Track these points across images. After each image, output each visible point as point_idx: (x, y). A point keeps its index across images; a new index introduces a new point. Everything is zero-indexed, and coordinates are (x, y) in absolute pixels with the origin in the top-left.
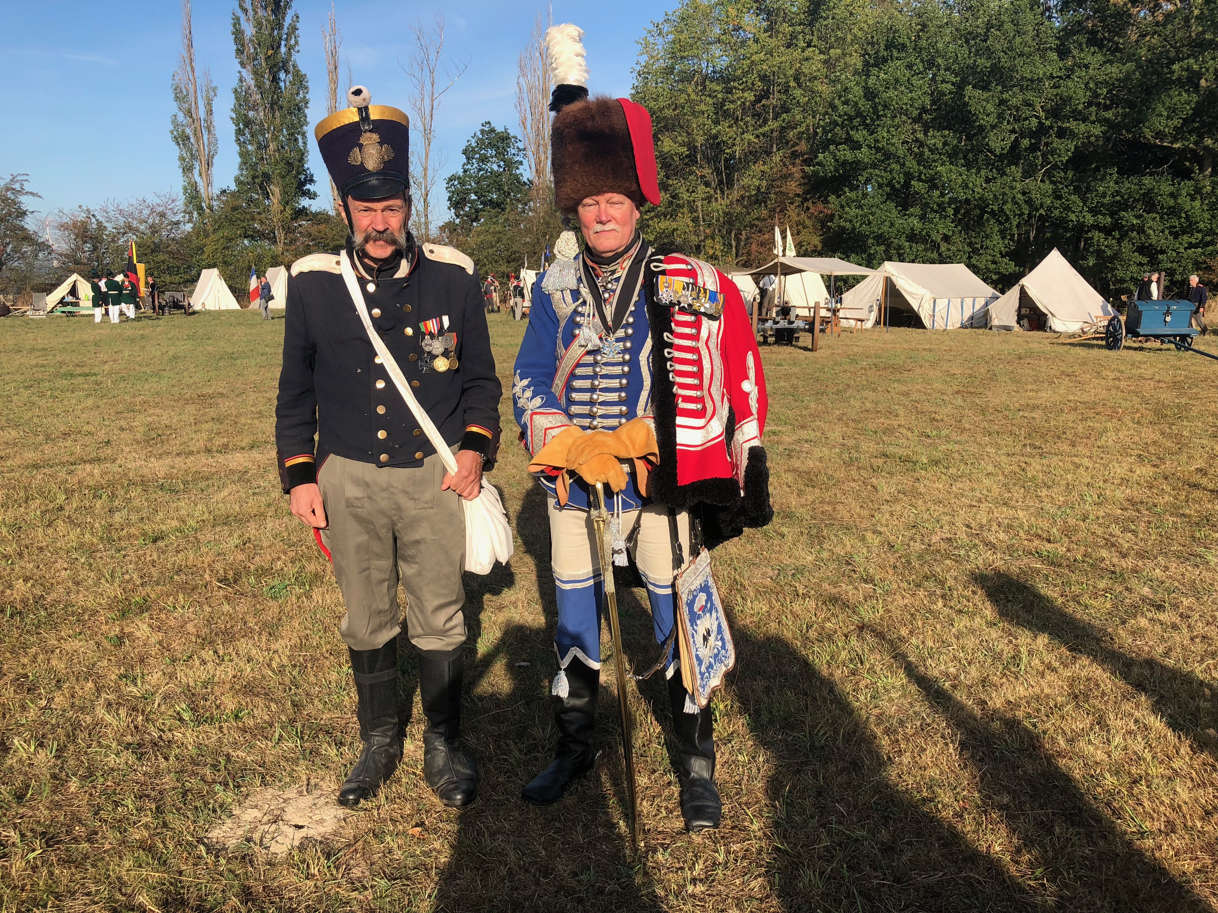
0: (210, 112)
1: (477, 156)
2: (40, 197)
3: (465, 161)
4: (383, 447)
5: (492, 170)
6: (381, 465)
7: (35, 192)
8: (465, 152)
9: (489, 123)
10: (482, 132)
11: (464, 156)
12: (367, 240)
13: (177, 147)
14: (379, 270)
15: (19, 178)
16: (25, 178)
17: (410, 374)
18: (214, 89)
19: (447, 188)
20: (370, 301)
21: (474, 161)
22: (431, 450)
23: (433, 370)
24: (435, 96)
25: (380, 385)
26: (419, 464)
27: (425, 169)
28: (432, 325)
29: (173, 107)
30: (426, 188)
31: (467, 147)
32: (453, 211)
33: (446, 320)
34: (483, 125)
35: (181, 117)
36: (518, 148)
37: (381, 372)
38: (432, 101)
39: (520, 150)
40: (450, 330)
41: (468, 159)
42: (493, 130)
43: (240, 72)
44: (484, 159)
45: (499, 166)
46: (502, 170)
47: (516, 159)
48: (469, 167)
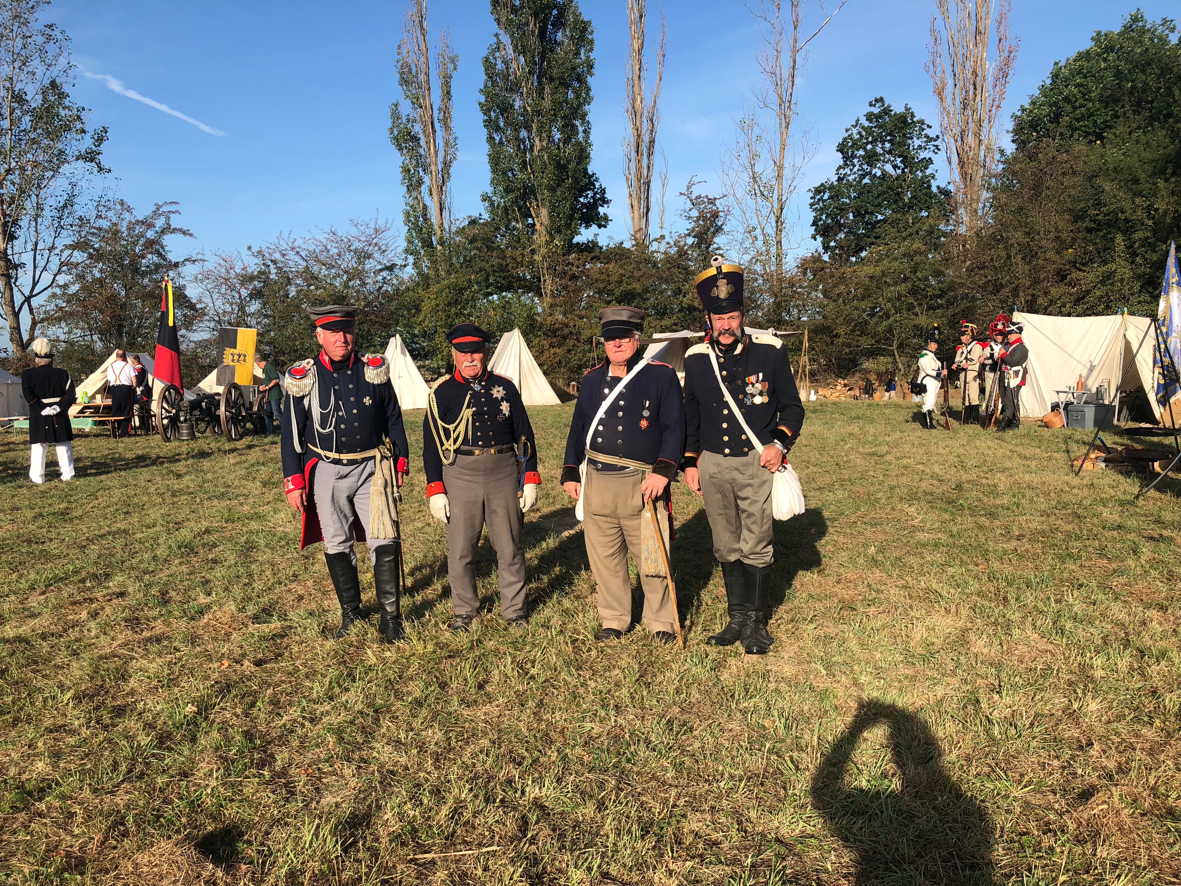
0: (448, 95)
1: (861, 152)
2: (191, 235)
3: (841, 163)
4: (727, 445)
5: (884, 174)
6: (726, 455)
7: (185, 228)
8: (842, 149)
9: (881, 100)
10: (869, 117)
11: (840, 155)
12: (719, 334)
13: (398, 153)
14: (726, 351)
15: (165, 209)
16: (173, 208)
17: (740, 404)
18: (453, 61)
19: (812, 205)
20: (721, 367)
21: (855, 161)
22: (752, 447)
23: (753, 404)
24: (798, 46)
25: (726, 412)
26: (746, 454)
27: (780, 168)
28: (753, 379)
29: (397, 93)
30: (779, 200)
31: (845, 139)
32: (819, 239)
33: (761, 375)
34: (871, 105)
35: (406, 108)
36: (927, 136)
37: (727, 406)
38: (795, 51)
39: (929, 139)
40: (763, 381)
41: (846, 158)
42: (887, 111)
43: (497, 35)
44: (871, 158)
45: (895, 167)
46: (899, 172)
47: (923, 155)
48: (847, 171)
